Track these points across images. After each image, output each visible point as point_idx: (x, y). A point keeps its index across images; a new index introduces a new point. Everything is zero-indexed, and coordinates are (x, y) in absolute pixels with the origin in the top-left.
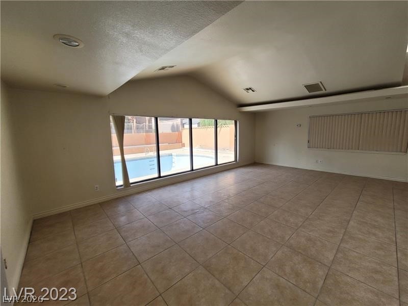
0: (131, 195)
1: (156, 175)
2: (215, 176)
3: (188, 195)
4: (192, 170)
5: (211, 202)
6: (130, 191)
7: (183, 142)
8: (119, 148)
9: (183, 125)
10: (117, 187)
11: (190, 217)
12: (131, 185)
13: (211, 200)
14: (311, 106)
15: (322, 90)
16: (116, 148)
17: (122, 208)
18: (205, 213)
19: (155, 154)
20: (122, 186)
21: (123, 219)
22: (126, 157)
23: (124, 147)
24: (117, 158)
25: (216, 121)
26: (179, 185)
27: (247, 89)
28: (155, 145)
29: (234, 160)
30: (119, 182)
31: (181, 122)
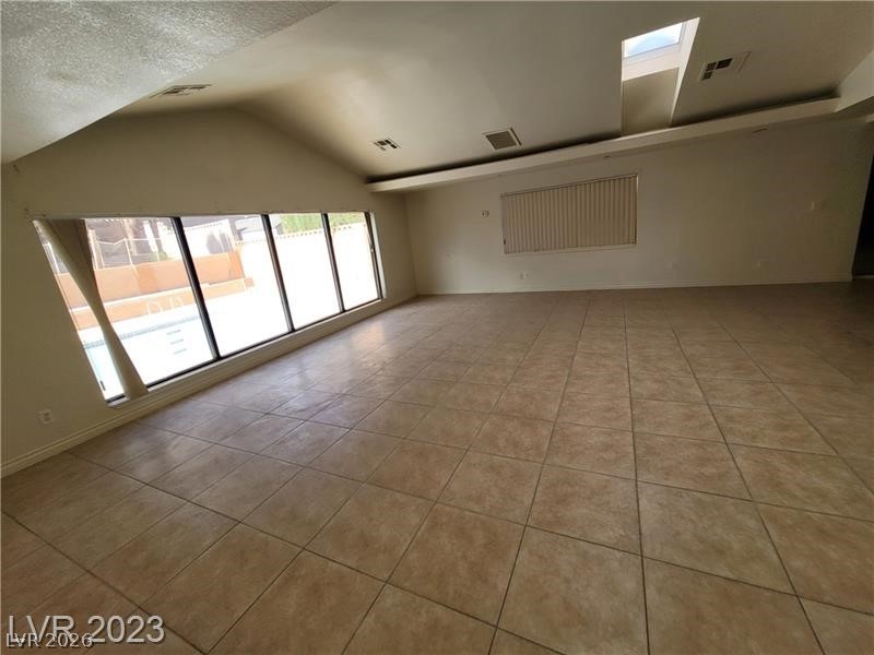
0: (155, 412)
1: (209, 356)
3: (296, 381)
4: (293, 330)
5: (350, 381)
6: (146, 405)
7: (247, 276)
8: (88, 308)
9: (238, 233)
10: (109, 401)
11: (317, 418)
12: (150, 390)
13: (350, 378)
14: (500, 175)
15: (515, 144)
16: (80, 311)
17: (135, 447)
18: (346, 403)
19: (194, 309)
20: (122, 397)
21: (146, 471)
22: (119, 328)
23: (105, 305)
24: (90, 334)
25: (326, 216)
26: (270, 367)
27: (382, 143)
29: (376, 297)
30: (112, 385)
31: (233, 227)
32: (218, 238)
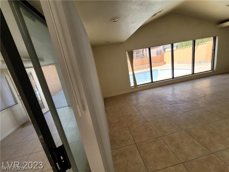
0: (138, 91)
2: (192, 82)
3: (171, 92)
4: (173, 78)
5: (189, 98)
6: (137, 89)
7: (165, 61)
8: (131, 68)
9: (165, 49)
10: (131, 87)
12: (138, 86)
13: (189, 96)
16: (130, 68)
17: (134, 97)
18: (185, 104)
19: (149, 69)
20: (133, 86)
21: (135, 102)
22: (135, 72)
23: (134, 67)
24: (131, 73)
25: (194, 41)
26: (164, 87)
28: (149, 65)
30: (132, 84)
31: (163, 48)
32: (159, 51)
